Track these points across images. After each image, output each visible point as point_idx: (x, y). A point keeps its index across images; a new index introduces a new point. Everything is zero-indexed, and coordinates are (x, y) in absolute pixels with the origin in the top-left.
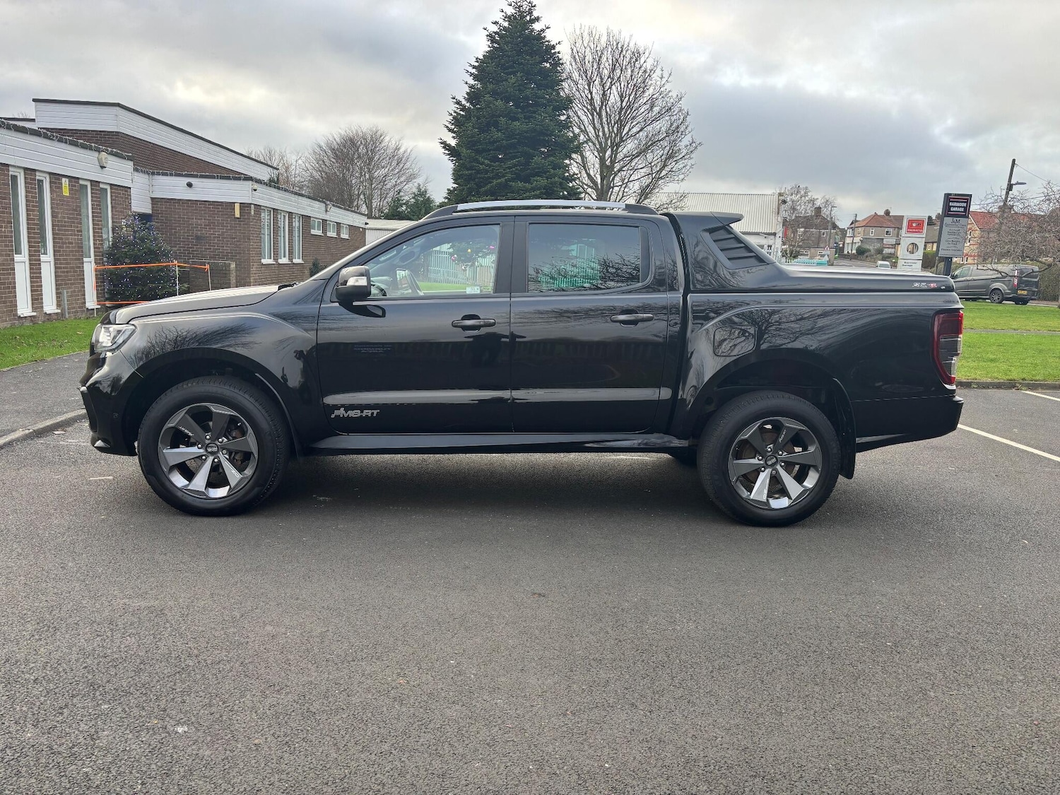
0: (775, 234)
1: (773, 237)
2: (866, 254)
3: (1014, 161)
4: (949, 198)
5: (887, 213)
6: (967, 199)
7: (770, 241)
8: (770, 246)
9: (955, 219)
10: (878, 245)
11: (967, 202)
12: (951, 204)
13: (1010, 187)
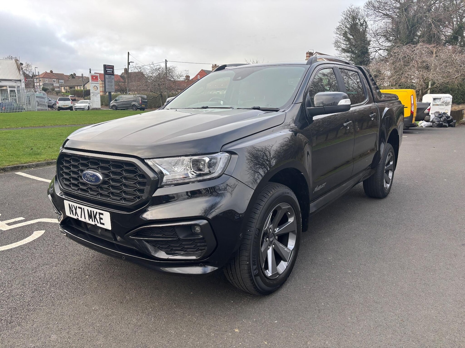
0: (20, 81)
1: (19, 82)
2: (47, 91)
3: (128, 53)
4: (105, 67)
5: (51, 72)
6: (112, 67)
7: (18, 84)
8: (19, 87)
9: (109, 76)
10: (51, 87)
11: (112, 69)
12: (107, 69)
13: (129, 64)
